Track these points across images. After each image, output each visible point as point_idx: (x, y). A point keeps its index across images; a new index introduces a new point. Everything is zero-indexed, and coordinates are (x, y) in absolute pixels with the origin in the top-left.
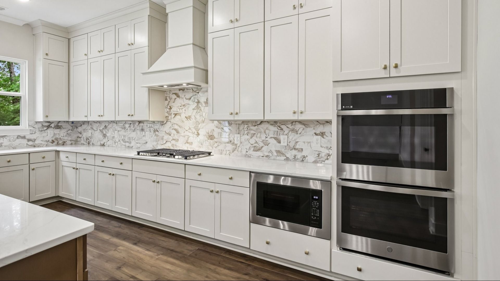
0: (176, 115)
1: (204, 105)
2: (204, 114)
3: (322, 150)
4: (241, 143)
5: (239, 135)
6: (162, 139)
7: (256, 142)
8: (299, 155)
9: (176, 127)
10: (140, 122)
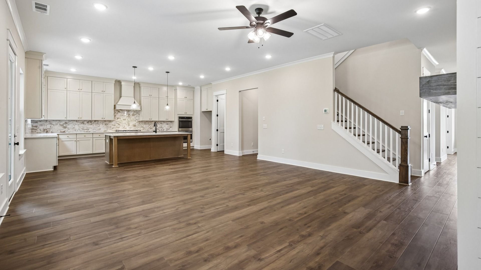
0: (118, 118)
1: (132, 115)
2: (131, 119)
3: (168, 128)
4: (146, 127)
5: (145, 125)
6: (111, 127)
7: (151, 127)
8: (162, 129)
9: (118, 123)
10: (95, 121)
